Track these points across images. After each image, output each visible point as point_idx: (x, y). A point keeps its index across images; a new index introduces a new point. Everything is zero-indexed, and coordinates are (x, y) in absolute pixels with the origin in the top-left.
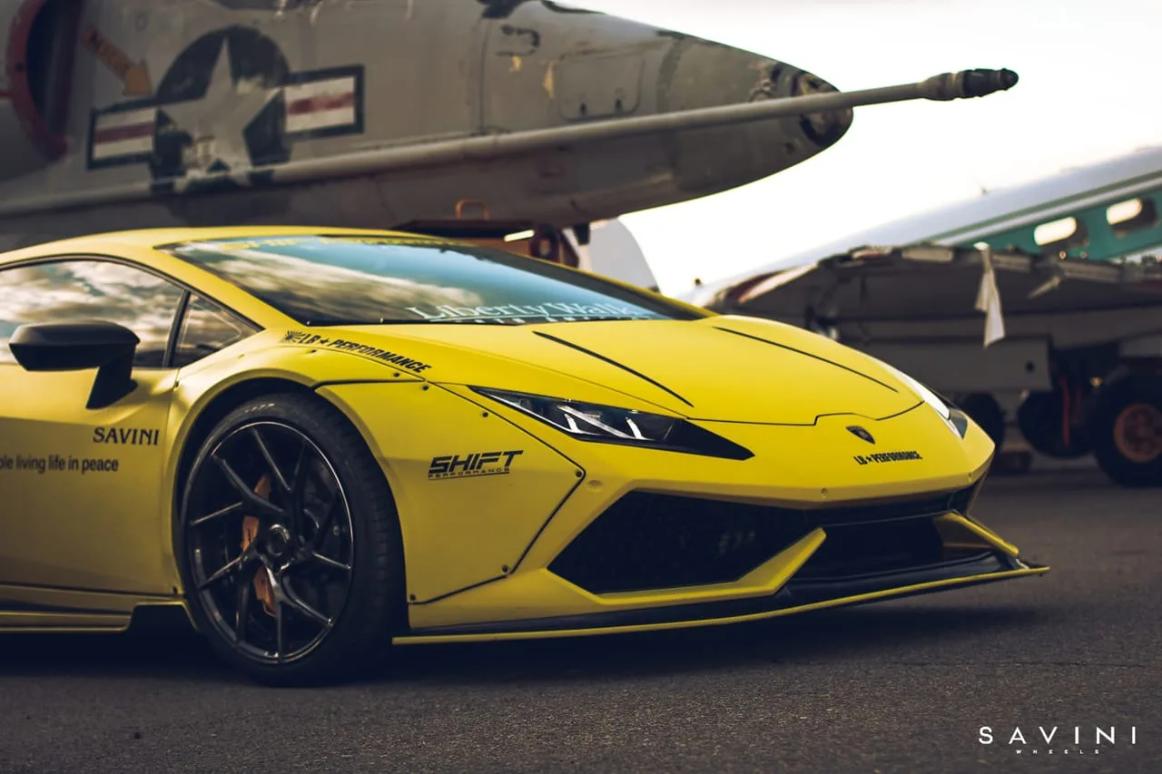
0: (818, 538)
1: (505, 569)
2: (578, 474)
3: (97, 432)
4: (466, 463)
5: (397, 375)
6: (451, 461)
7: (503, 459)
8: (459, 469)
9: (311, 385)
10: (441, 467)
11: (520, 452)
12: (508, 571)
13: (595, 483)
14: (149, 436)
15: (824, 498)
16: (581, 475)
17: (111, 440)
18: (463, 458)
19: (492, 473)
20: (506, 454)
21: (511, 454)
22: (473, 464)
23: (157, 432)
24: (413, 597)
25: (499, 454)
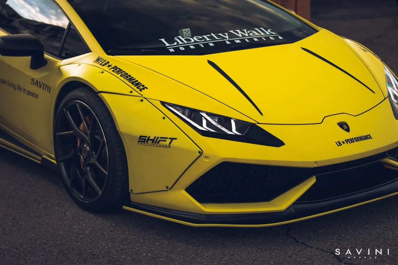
0: (312, 181)
1: (167, 188)
2: (200, 152)
3: (32, 80)
4: (153, 140)
5: (131, 92)
6: (147, 138)
7: (168, 141)
8: (150, 142)
9: (96, 91)
10: (143, 140)
11: (176, 139)
12: (168, 189)
13: (207, 157)
14: (48, 88)
15: (315, 165)
16: (201, 153)
17: (36, 85)
18: (152, 138)
19: (163, 146)
20: (170, 138)
21: (172, 139)
22: (156, 141)
23: (50, 88)
24: (132, 191)
25: (167, 138)
